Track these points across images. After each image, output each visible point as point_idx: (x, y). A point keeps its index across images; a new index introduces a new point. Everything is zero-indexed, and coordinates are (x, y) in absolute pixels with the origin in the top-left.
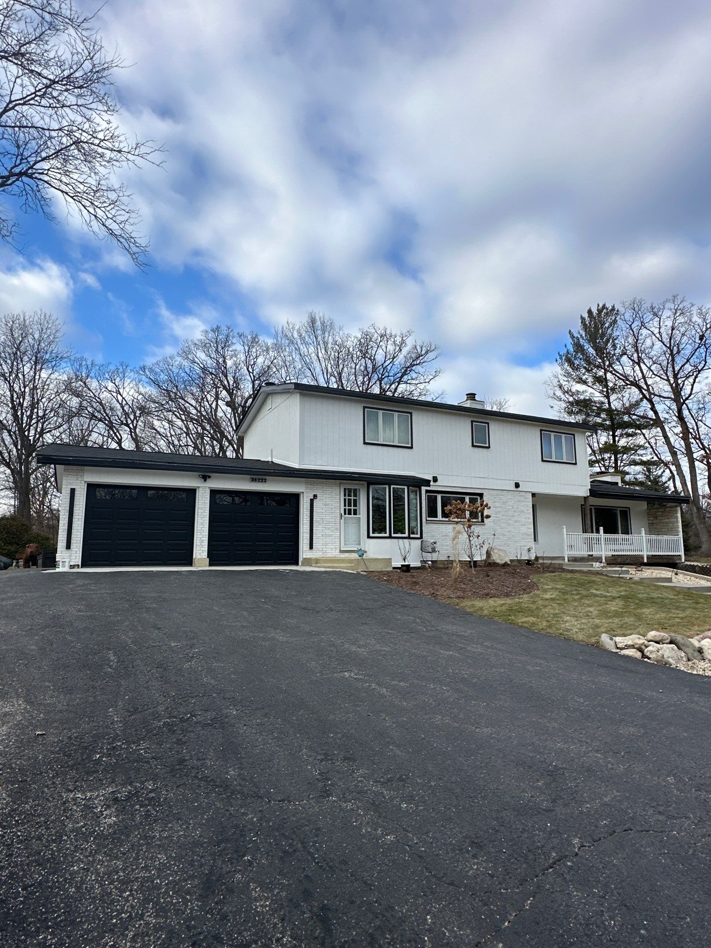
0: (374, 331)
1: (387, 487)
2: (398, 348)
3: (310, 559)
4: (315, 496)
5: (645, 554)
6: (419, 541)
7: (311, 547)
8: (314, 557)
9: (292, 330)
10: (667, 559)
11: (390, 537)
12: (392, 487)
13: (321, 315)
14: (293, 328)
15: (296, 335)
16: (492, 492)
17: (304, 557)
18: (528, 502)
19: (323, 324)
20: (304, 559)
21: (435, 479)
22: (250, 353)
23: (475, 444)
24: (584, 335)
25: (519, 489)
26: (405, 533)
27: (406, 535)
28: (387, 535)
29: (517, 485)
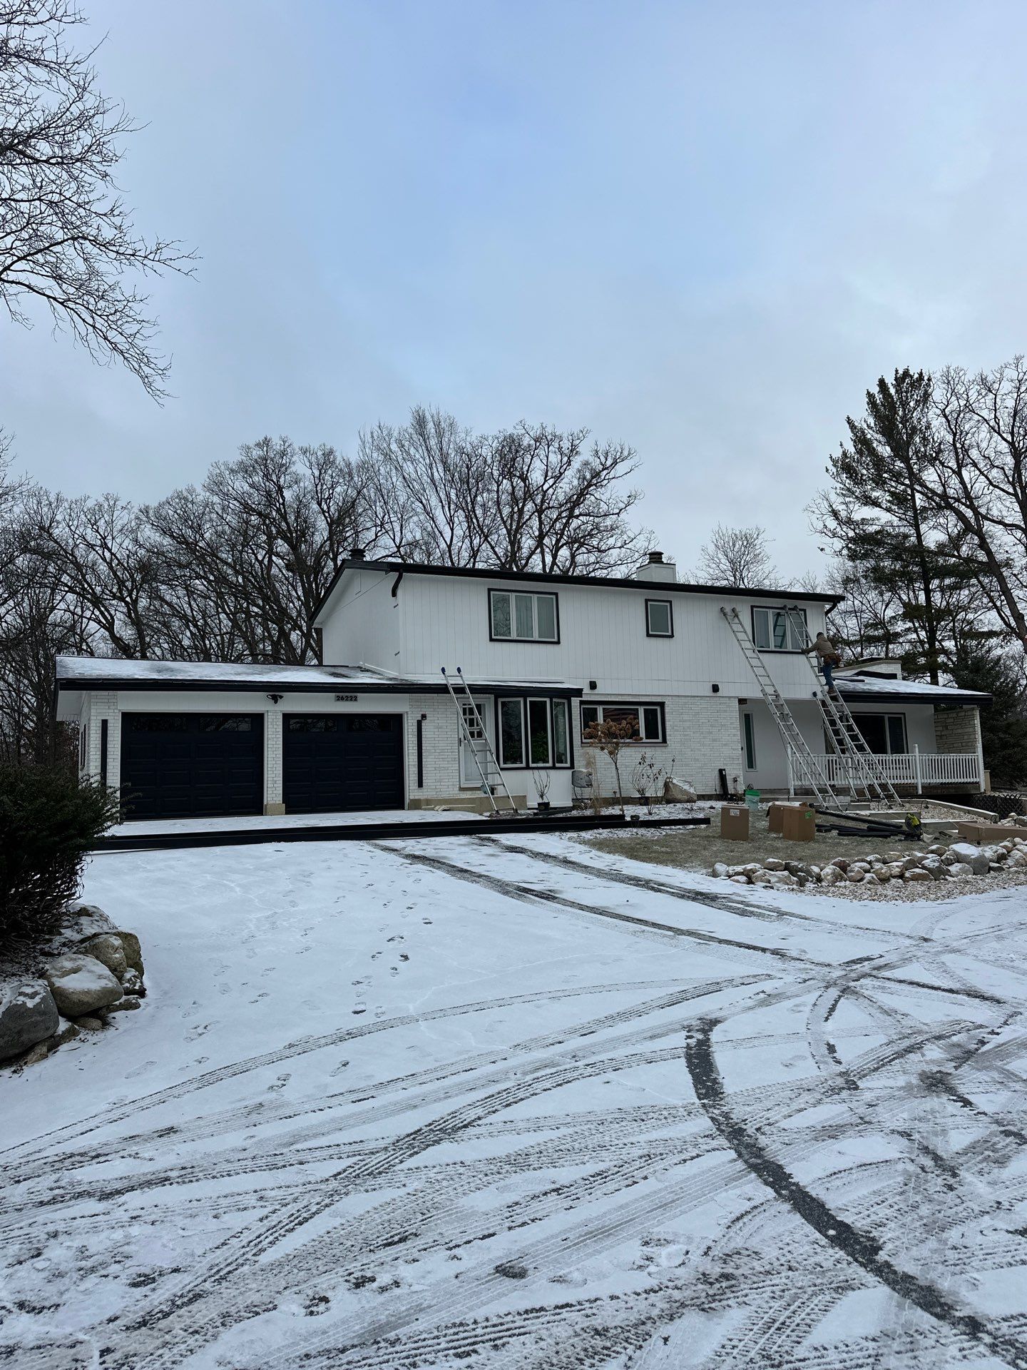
0: (523, 431)
1: (522, 700)
2: (565, 459)
3: (419, 800)
4: (424, 716)
5: (920, 782)
6: (570, 772)
7: (420, 784)
8: (426, 797)
9: (387, 439)
10: (955, 788)
11: (528, 768)
12: (529, 699)
13: (434, 412)
14: (390, 435)
15: (394, 447)
16: (677, 699)
17: (411, 798)
18: (732, 711)
19: (437, 425)
20: (411, 800)
21: (593, 686)
22: (322, 481)
23: (650, 633)
24: (872, 425)
25: (719, 694)
26: (548, 762)
27: (550, 764)
28: (524, 765)
29: (715, 688)
